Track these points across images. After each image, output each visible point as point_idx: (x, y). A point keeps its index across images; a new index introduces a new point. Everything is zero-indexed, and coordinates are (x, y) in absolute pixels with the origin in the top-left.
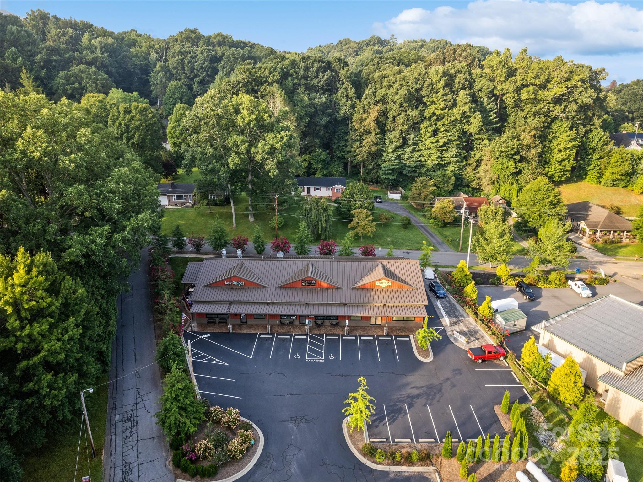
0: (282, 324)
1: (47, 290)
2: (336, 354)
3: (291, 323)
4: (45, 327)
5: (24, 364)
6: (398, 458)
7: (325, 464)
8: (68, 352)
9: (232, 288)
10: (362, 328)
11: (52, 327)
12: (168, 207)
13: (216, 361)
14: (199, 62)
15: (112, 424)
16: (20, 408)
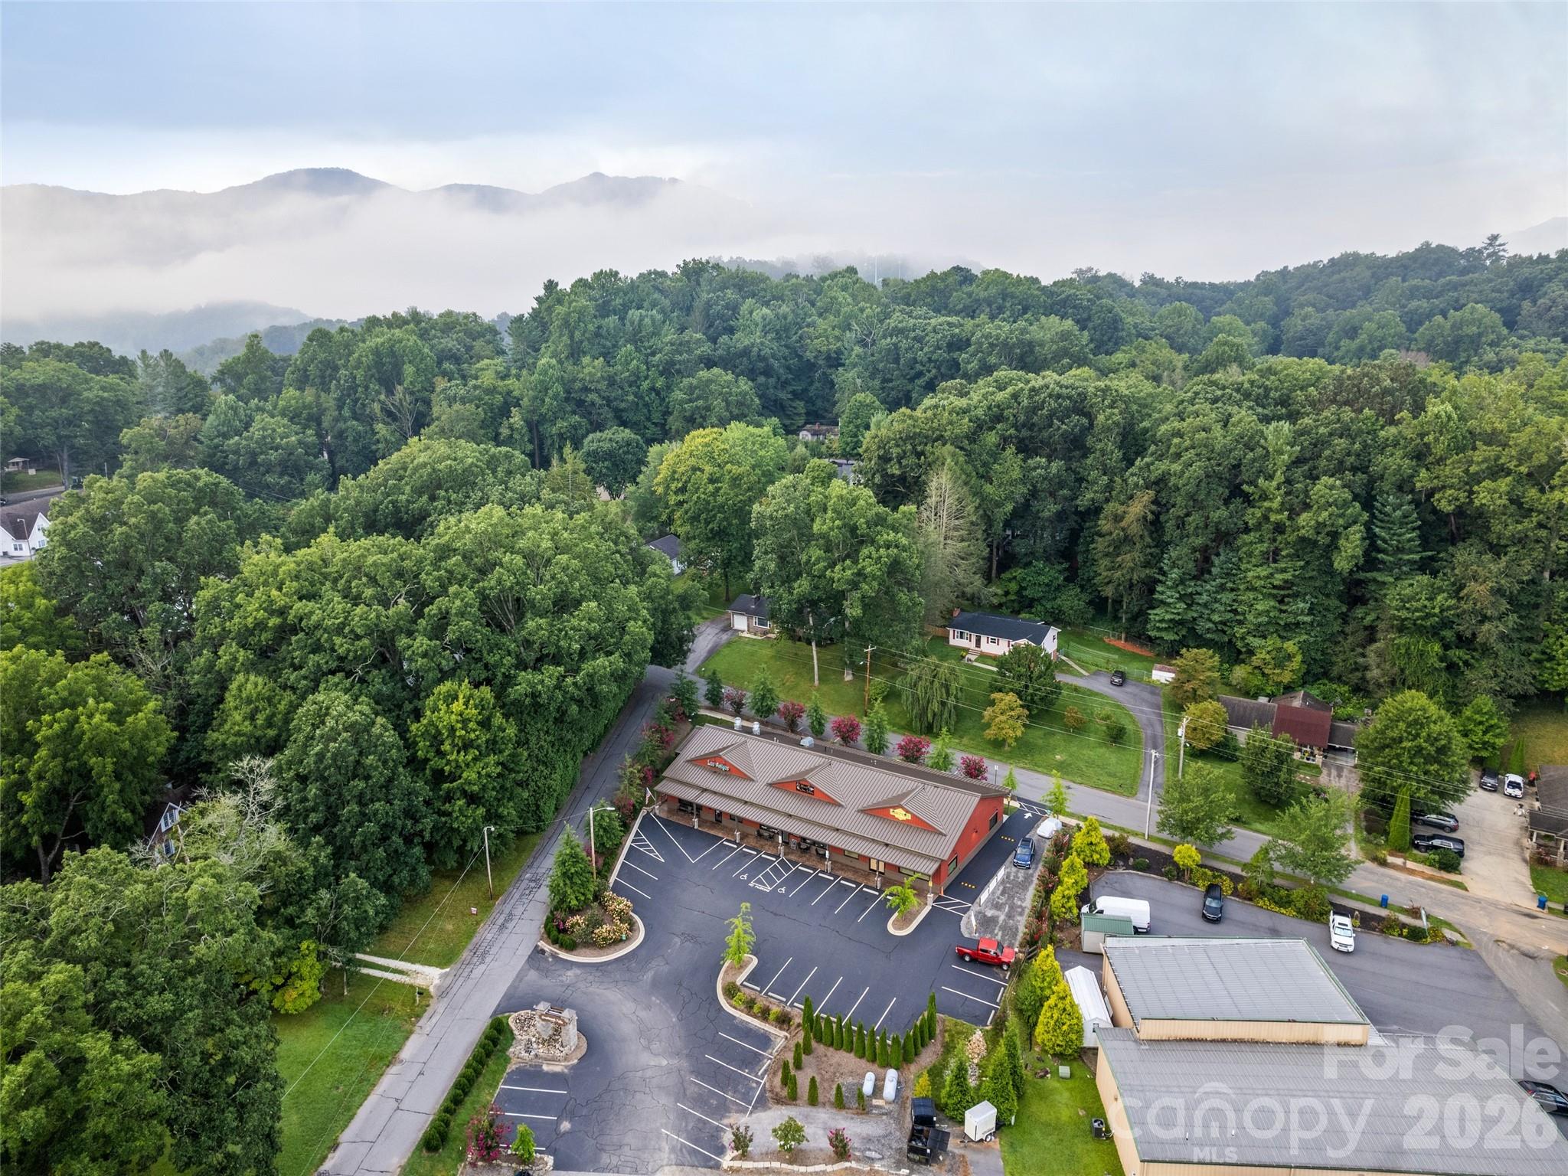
0: (760, 835)
1: (479, 723)
2: (788, 891)
3: (771, 837)
4: (469, 757)
5: (446, 785)
6: (756, 1009)
7: (680, 984)
8: (484, 788)
9: (715, 771)
10: (855, 871)
11: (475, 759)
12: (745, 635)
13: (656, 855)
14: (926, 349)
15: (520, 879)
16: (436, 823)
